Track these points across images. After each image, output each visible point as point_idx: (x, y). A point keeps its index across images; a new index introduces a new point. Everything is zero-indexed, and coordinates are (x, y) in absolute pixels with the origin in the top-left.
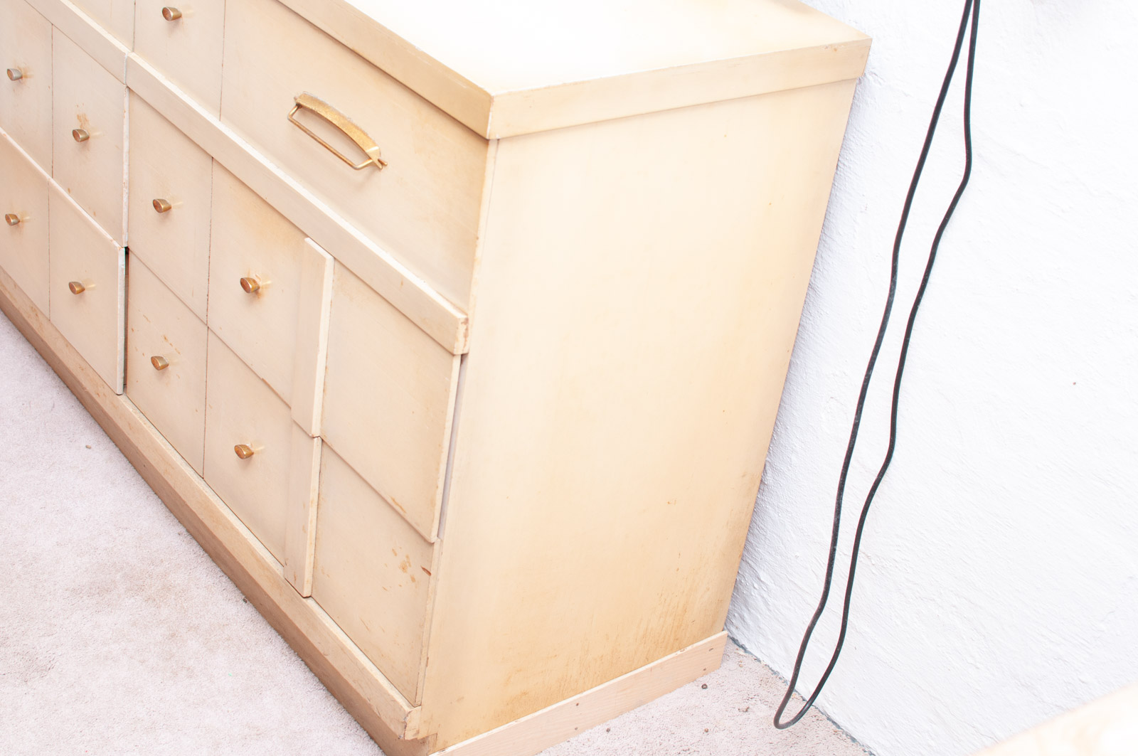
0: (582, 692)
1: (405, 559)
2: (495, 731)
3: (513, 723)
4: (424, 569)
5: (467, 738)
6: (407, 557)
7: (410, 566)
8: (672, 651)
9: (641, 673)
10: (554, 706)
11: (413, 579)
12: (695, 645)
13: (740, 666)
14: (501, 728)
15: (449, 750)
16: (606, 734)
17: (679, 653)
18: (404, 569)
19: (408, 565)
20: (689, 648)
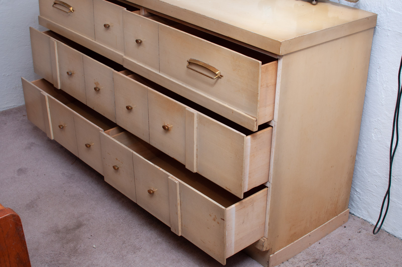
0: (310, 232)
1: (215, 217)
2: (288, 246)
3: (292, 243)
4: (222, 219)
5: (280, 249)
6: (215, 216)
7: (217, 219)
8: (334, 216)
9: (327, 224)
10: (303, 237)
11: (218, 223)
12: (341, 214)
13: (354, 220)
14: (289, 245)
15: (276, 253)
16: (319, 244)
17: (336, 217)
18: (214, 220)
19: (216, 218)
20: (339, 215)
